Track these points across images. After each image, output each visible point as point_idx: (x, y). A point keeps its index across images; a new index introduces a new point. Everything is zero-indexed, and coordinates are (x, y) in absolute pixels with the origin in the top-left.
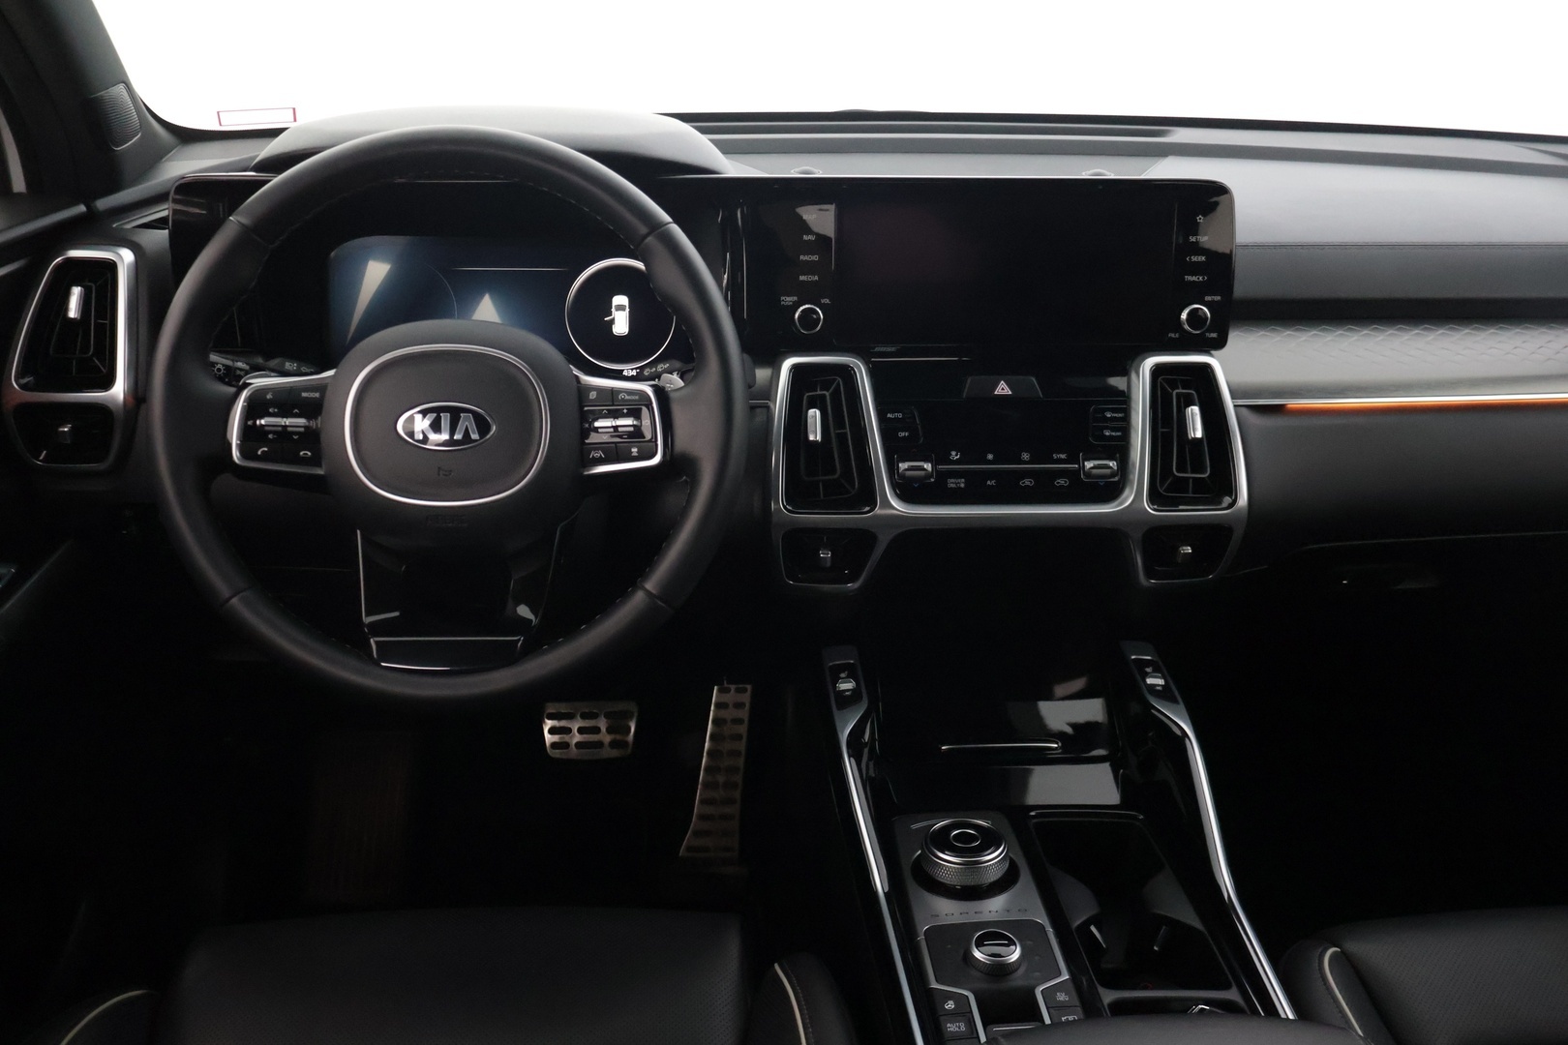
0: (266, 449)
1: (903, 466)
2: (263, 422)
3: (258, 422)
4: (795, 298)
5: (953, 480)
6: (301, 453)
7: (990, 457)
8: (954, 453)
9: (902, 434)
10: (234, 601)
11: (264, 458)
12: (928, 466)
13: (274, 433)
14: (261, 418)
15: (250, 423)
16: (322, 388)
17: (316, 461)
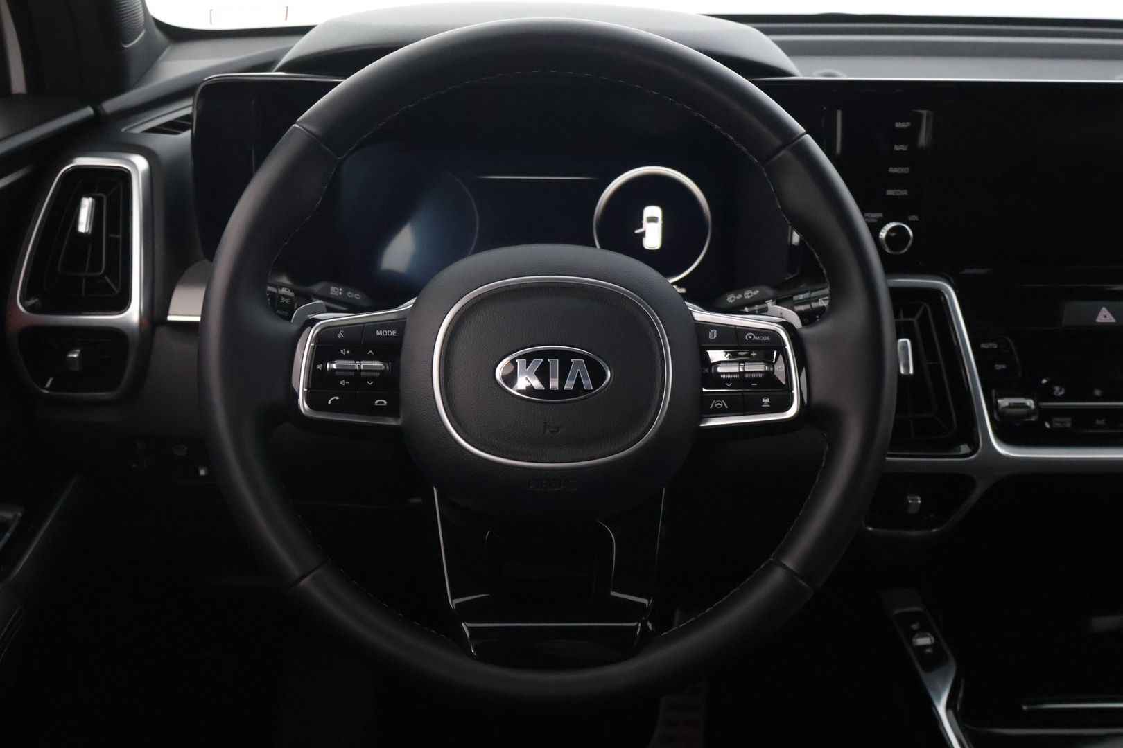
0: (337, 398)
1: (1004, 402)
2: (334, 366)
3: (328, 366)
4: (880, 215)
5: (1058, 419)
6: (376, 402)
7: (1098, 393)
8: (1057, 388)
9: (999, 367)
10: (305, 582)
11: (335, 408)
12: (1030, 403)
13: (346, 378)
14: (332, 361)
15: (319, 367)
16: (400, 325)
17: (393, 410)
